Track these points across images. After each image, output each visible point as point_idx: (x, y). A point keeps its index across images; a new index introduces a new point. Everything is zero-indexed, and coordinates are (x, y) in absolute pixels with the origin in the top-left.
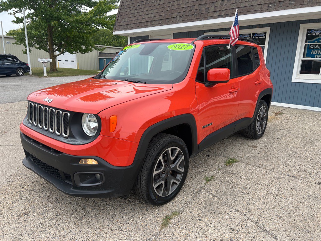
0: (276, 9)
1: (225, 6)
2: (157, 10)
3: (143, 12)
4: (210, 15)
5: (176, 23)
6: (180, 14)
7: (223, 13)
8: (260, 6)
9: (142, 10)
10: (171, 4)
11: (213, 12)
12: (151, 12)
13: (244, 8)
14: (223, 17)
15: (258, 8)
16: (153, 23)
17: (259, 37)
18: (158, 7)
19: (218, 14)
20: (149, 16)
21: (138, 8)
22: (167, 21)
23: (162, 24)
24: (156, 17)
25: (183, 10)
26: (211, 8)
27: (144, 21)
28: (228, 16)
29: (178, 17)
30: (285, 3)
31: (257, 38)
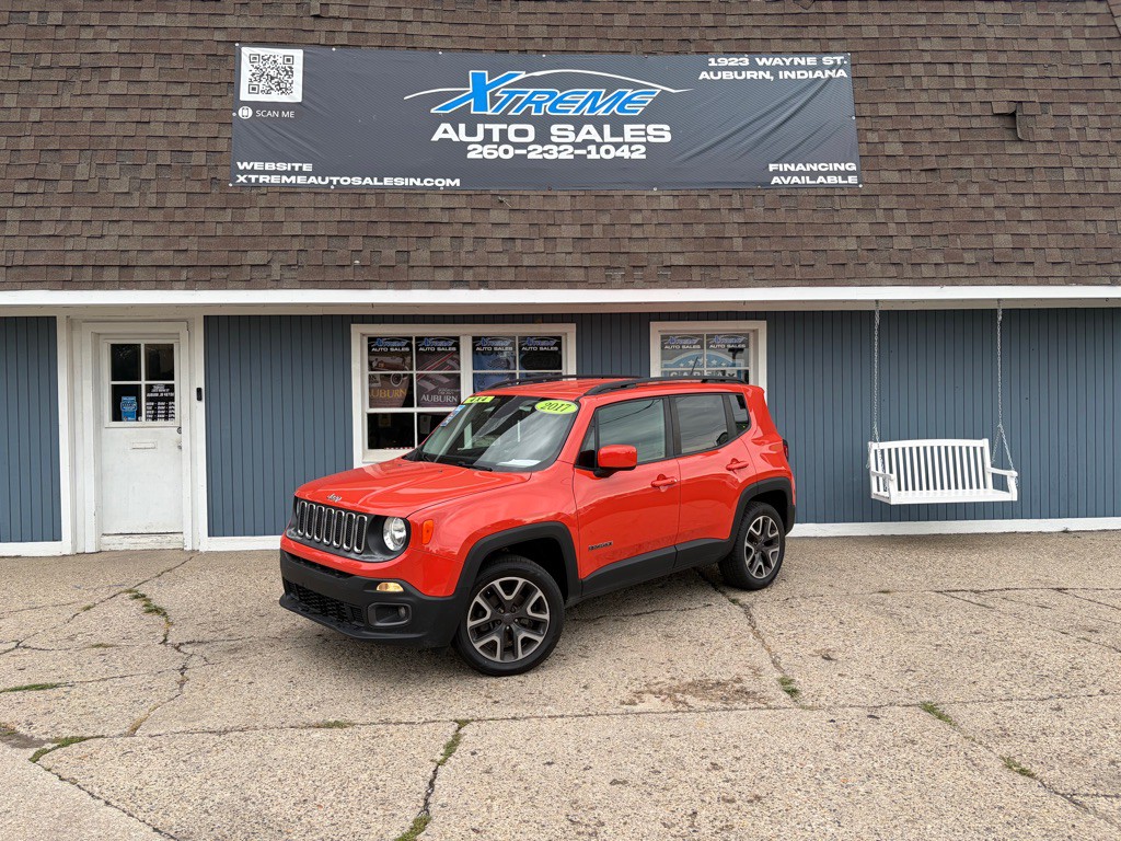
0: (628, 284)
1: (472, 256)
2: (149, 226)
3: (62, 226)
4: (416, 274)
5: (272, 288)
6: (282, 256)
7: (468, 275)
8: (582, 271)
9: (57, 214)
10: (228, 216)
11: (431, 270)
12: (115, 230)
13: (535, 271)
14: (471, 289)
15: (579, 274)
16: (138, 274)
17: (541, 349)
18: (157, 216)
19: (449, 275)
20: (106, 244)
21: (21, 201)
22: (217, 274)
23: (191, 285)
24: (155, 254)
25: (296, 245)
26: (415, 253)
27: (77, 259)
28: (487, 287)
29: (276, 267)
30: (648, 271)
31: (535, 349)
